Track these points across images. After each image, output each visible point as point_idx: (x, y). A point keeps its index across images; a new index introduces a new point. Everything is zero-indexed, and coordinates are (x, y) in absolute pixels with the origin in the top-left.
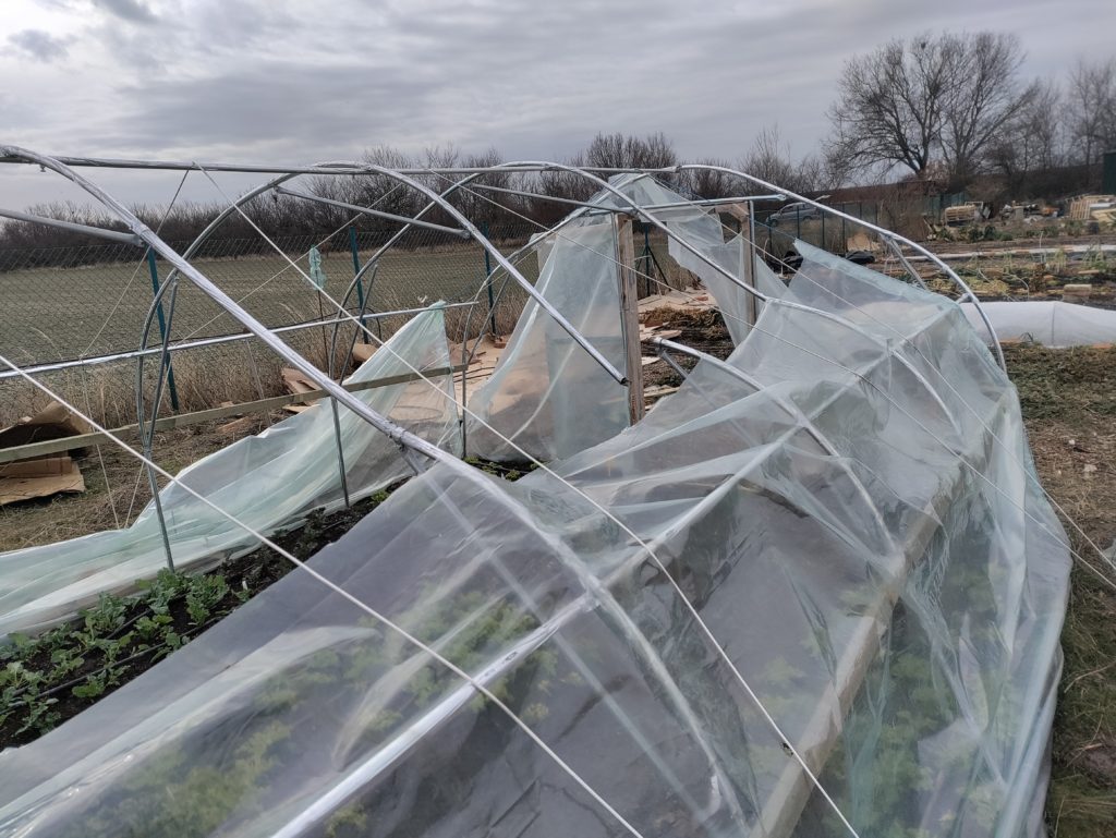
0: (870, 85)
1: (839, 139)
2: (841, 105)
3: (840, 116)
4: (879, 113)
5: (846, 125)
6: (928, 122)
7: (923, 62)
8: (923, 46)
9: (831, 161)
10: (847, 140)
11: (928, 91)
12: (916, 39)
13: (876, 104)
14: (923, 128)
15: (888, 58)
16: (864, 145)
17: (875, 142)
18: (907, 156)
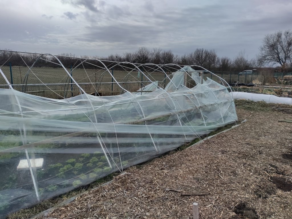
0: (271, 42)
1: (261, 55)
2: (263, 46)
3: (262, 49)
4: (273, 49)
5: (263, 52)
6: (287, 53)
7: (287, 37)
8: (288, 33)
9: (259, 60)
10: (263, 55)
11: (288, 45)
12: (286, 31)
13: (273, 47)
14: (285, 54)
15: (277, 36)
16: (268, 57)
17: (271, 57)
18: (280, 61)
